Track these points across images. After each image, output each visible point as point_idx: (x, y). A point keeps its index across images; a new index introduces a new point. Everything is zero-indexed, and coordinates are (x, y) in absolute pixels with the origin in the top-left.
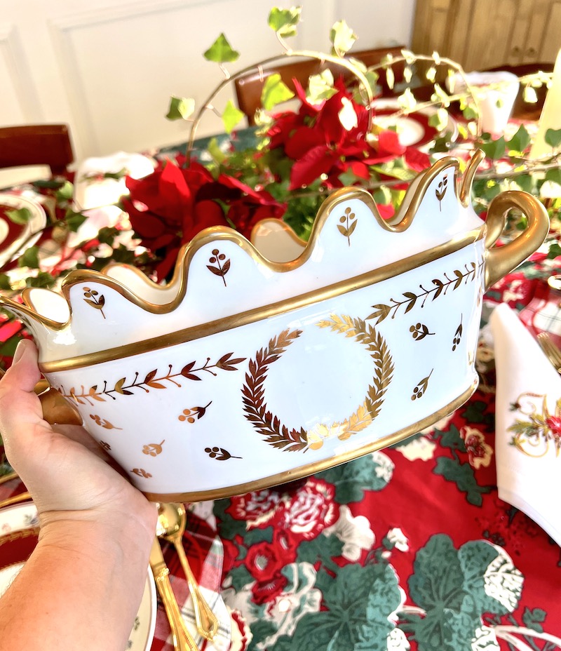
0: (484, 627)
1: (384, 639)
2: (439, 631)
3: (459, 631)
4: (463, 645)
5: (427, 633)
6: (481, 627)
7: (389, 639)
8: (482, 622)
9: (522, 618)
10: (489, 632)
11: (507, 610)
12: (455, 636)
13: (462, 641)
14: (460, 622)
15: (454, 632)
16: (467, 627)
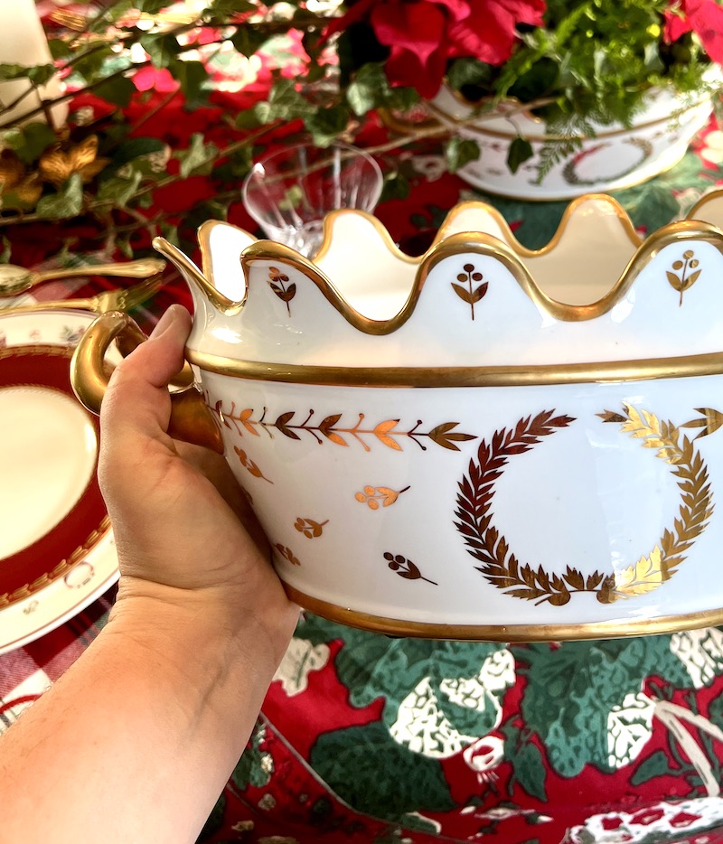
0: (642, 696)
1: (481, 659)
2: (569, 677)
3: (600, 687)
4: (596, 709)
5: (550, 674)
6: (637, 692)
7: (488, 660)
8: (642, 686)
9: (710, 704)
10: (647, 705)
11: (691, 683)
12: (590, 692)
13: (598, 703)
14: (607, 675)
15: (592, 686)
16: (615, 686)
